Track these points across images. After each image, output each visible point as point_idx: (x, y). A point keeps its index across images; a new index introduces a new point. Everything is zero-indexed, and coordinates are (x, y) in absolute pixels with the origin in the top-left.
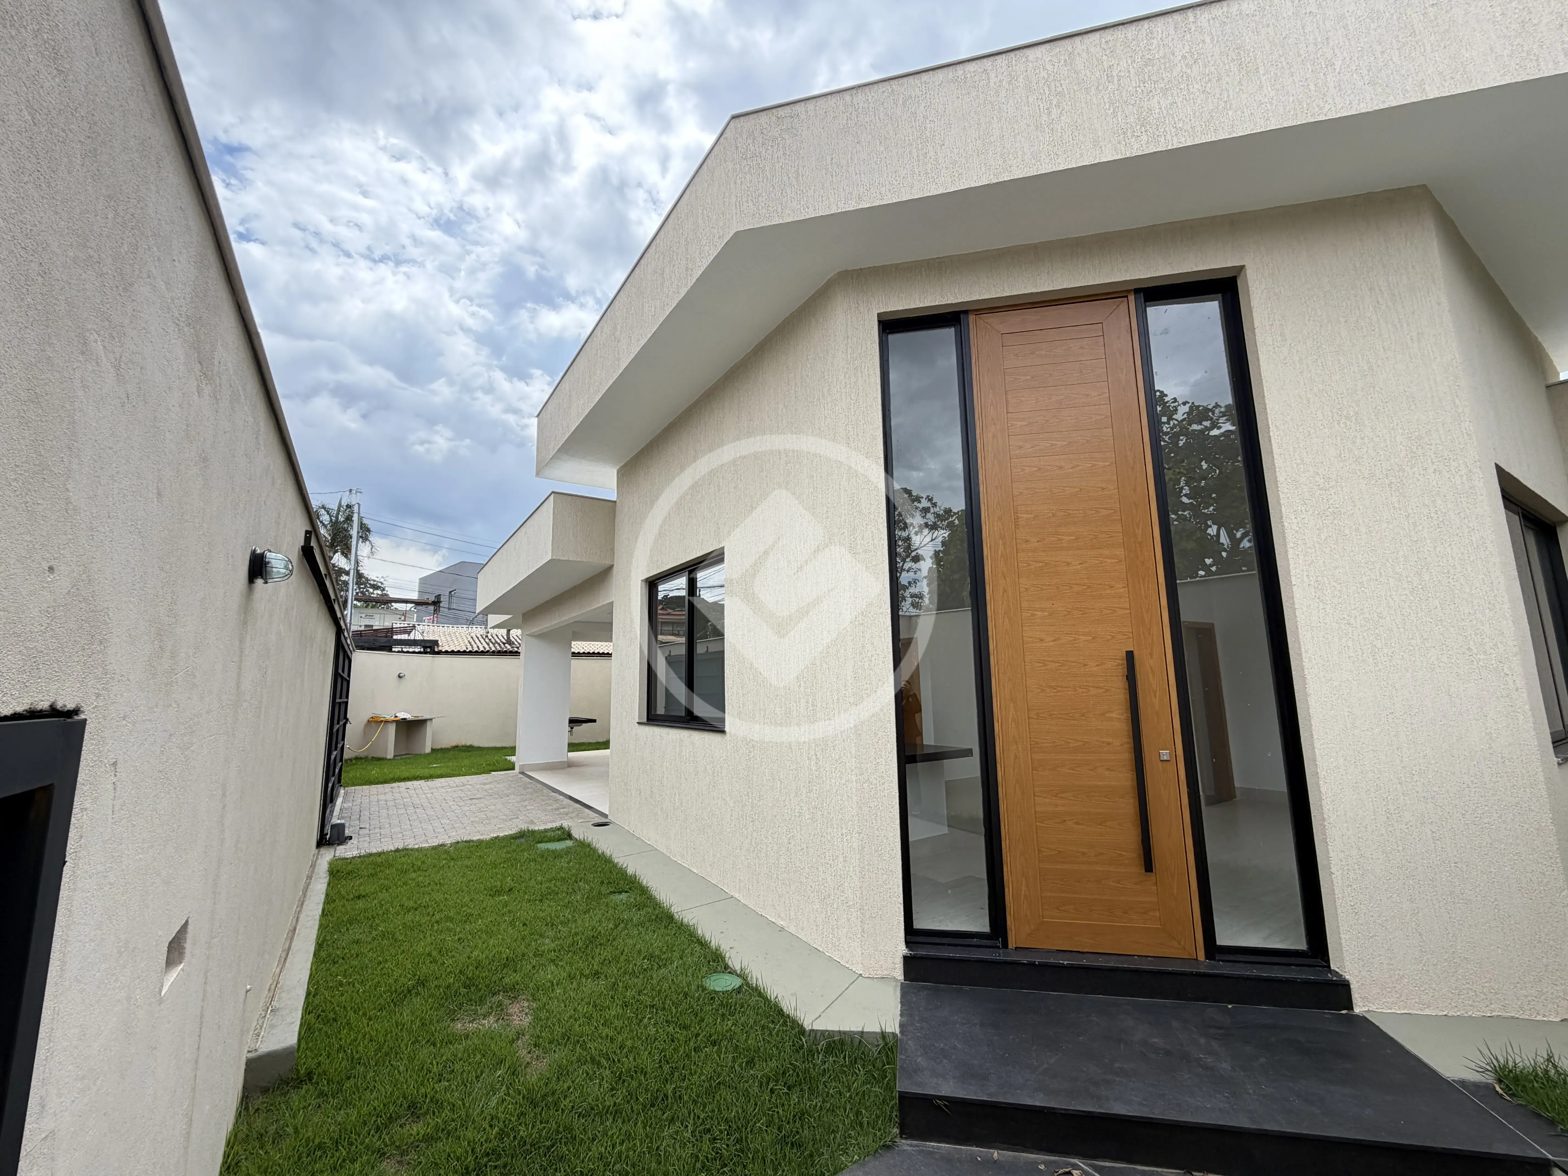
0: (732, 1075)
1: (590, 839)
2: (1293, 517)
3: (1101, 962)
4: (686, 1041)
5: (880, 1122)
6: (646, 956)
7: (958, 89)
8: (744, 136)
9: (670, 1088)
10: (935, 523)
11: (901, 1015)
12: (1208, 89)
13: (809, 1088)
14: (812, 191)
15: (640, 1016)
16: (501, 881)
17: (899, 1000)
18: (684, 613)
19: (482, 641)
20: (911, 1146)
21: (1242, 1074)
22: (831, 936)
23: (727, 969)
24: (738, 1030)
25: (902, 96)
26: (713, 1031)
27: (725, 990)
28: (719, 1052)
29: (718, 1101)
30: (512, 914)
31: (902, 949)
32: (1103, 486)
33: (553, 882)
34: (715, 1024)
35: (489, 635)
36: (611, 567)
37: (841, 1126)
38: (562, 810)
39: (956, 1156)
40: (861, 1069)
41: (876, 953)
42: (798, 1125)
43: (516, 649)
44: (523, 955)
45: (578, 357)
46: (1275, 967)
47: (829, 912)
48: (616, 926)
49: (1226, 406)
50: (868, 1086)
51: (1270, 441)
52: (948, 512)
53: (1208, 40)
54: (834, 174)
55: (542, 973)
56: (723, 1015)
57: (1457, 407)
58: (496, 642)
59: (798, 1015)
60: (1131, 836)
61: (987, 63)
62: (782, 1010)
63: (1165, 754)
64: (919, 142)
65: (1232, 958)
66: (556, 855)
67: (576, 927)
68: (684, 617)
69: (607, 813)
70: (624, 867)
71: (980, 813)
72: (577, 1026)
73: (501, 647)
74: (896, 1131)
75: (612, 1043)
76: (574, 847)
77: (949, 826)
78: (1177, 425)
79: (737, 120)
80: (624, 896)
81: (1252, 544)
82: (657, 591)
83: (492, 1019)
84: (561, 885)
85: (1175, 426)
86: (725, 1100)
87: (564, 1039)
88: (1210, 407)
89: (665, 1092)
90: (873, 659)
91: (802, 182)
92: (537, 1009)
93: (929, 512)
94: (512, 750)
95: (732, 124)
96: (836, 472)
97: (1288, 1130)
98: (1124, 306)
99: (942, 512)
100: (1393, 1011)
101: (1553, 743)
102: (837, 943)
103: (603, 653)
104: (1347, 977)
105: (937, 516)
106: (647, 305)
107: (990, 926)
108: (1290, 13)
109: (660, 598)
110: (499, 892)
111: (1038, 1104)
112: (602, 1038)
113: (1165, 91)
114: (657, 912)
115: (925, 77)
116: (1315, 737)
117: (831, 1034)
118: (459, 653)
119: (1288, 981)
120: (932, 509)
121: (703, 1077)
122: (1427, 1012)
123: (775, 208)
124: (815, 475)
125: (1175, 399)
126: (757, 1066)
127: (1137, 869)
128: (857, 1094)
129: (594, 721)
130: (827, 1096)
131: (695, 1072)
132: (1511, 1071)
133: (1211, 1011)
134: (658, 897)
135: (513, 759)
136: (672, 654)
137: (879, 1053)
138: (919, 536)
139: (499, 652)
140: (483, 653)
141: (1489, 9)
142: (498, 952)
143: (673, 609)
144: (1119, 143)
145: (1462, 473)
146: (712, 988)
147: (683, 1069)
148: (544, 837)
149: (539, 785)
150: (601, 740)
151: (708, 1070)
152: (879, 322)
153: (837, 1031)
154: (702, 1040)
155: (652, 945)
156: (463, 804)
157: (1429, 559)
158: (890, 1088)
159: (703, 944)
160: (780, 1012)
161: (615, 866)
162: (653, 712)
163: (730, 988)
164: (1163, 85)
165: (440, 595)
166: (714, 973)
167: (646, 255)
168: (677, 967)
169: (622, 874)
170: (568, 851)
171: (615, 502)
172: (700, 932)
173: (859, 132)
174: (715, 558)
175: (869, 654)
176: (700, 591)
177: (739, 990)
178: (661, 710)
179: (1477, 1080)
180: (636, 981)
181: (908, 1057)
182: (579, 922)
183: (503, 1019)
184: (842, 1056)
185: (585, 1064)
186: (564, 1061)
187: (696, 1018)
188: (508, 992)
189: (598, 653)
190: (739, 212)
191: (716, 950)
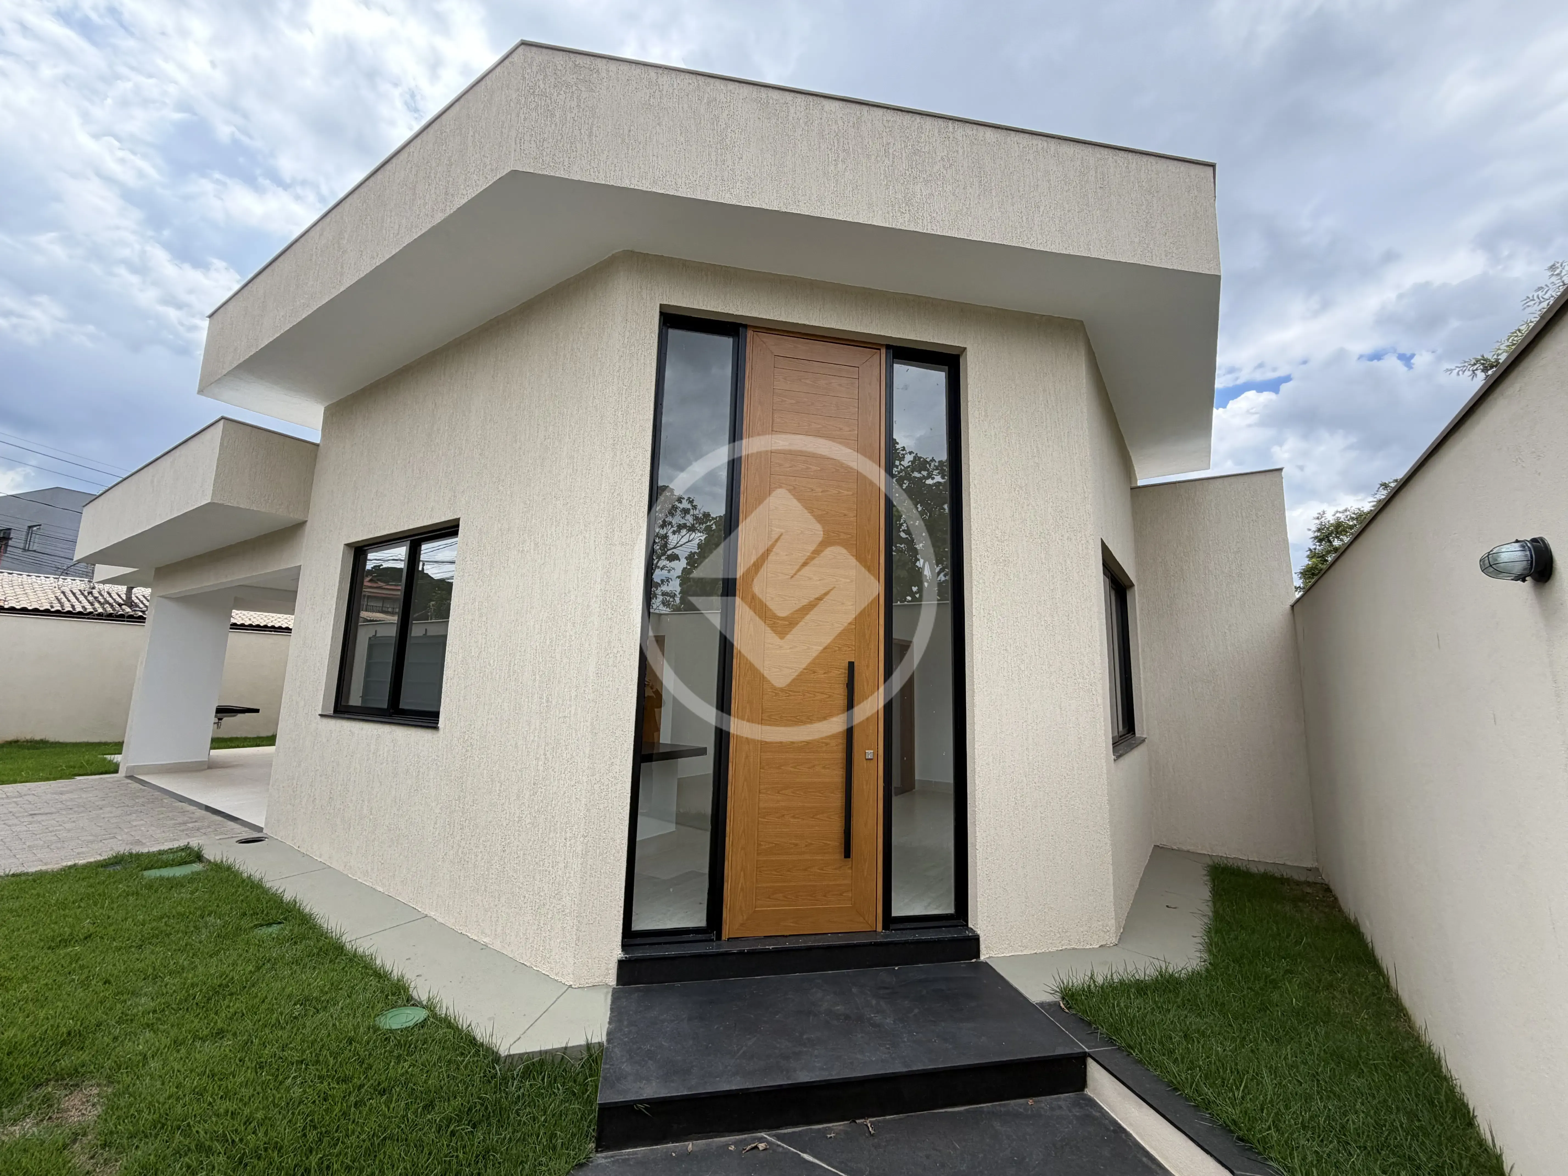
0: (403, 1126)
1: (231, 860)
2: (978, 560)
3: (801, 943)
4: (345, 1097)
5: (575, 1141)
6: (299, 1000)
7: (760, 110)
8: (535, 69)
9: (314, 1160)
10: (693, 525)
11: (610, 1023)
12: (956, 192)
13: (499, 1121)
14: (605, 156)
15: (280, 1078)
16: (72, 927)
17: (609, 1007)
18: (399, 588)
19: (82, 598)
20: (606, 1158)
21: (901, 1025)
22: (541, 948)
23: (410, 1001)
24: (417, 1071)
25: (707, 95)
26: (383, 1077)
27: (404, 1026)
28: (387, 1104)
29: (380, 1161)
30: (86, 971)
31: (618, 953)
32: (845, 512)
33: (164, 920)
34: (388, 1068)
35: (95, 592)
36: (304, 523)
37: (531, 1154)
38: (191, 825)
39: (652, 1157)
40: (561, 1088)
41: (590, 961)
42: (480, 1165)
43: (140, 614)
44: (99, 1025)
45: (282, 257)
46: (931, 930)
47: (542, 922)
48: (258, 968)
49: (939, 462)
50: (567, 1104)
51: (969, 495)
52: (707, 515)
53: (961, 152)
54: (631, 148)
55: (130, 1044)
56: (399, 1057)
57: (1085, 492)
58: (107, 602)
59: (494, 1041)
60: (836, 825)
61: (789, 97)
62: (474, 1039)
63: (870, 753)
64: (719, 146)
65: (901, 926)
66: (174, 884)
67: (194, 976)
68: (399, 593)
69: (262, 825)
70: (279, 891)
71: (708, 809)
72: (179, 1106)
73: (114, 610)
74: (592, 1145)
75: (233, 1118)
76: (206, 871)
77: (677, 823)
78: (904, 470)
79: (528, 48)
80: (274, 929)
81: (947, 578)
82: (366, 559)
83: (28, 1123)
84: (178, 923)
85: (902, 470)
86: (390, 1157)
87: (155, 1128)
88: (928, 460)
89: (308, 1165)
90: (618, 655)
91: (594, 142)
92: (115, 1095)
93: (689, 514)
94: (118, 747)
95: (521, 50)
96: (599, 457)
97: (929, 1067)
98: (877, 357)
99: (701, 515)
100: (1005, 955)
101: (1113, 744)
102: (548, 956)
103: (280, 628)
104: (978, 932)
105: (696, 518)
106: (389, 220)
107: (707, 920)
108: (1016, 155)
109: (369, 566)
110: (65, 942)
111: (734, 1088)
112: (218, 1116)
113: (926, 182)
114: (321, 944)
115: (731, 86)
116: (976, 739)
117: (530, 1055)
118: (36, 612)
119: (939, 941)
120: (692, 511)
121: (363, 1136)
122: (1025, 953)
123: (562, 159)
124: (576, 456)
125: (904, 447)
126: (436, 1109)
127: (839, 856)
128: (554, 1115)
129: (257, 711)
130: (519, 1125)
131: (353, 1132)
132: (1070, 990)
133: (883, 975)
134: (325, 926)
135: (117, 758)
136: (377, 635)
137: (582, 1066)
138: (676, 535)
139: (110, 615)
140: (80, 615)
141: (1130, 205)
142: (52, 1026)
143: (387, 582)
144: (888, 213)
145: (1082, 542)
146: (388, 1027)
147: (337, 1131)
148: (157, 861)
149: (157, 793)
150: (264, 734)
151: (372, 1125)
152: (661, 313)
153: (537, 1052)
154: (366, 1091)
155: (309, 985)
156: (16, 821)
157: (1058, 604)
158: (590, 1102)
159: (381, 975)
160: (472, 1041)
161: (266, 891)
162: (343, 704)
163: (411, 1024)
164: (925, 176)
165: (10, 529)
166: (392, 1008)
167: (394, 161)
168: (342, 1009)
169: (275, 902)
170: (192, 879)
171: (318, 445)
172: (378, 962)
173: (661, 115)
174: (449, 530)
175: (615, 651)
176: (423, 565)
177: (423, 1024)
178: (355, 699)
179: (1051, 1000)
180: (280, 1033)
181: (613, 1065)
182: (201, 969)
183: (50, 1118)
184: (540, 1077)
185: (186, 1155)
186: (152, 1157)
187: (361, 1066)
188: (63, 1079)
189: (273, 627)
190: (518, 149)
191: (398, 980)
